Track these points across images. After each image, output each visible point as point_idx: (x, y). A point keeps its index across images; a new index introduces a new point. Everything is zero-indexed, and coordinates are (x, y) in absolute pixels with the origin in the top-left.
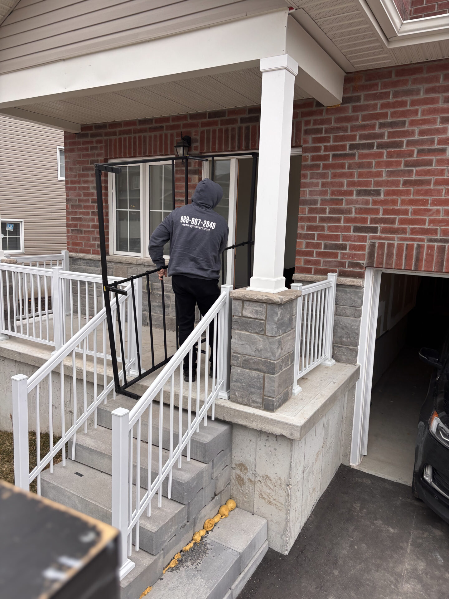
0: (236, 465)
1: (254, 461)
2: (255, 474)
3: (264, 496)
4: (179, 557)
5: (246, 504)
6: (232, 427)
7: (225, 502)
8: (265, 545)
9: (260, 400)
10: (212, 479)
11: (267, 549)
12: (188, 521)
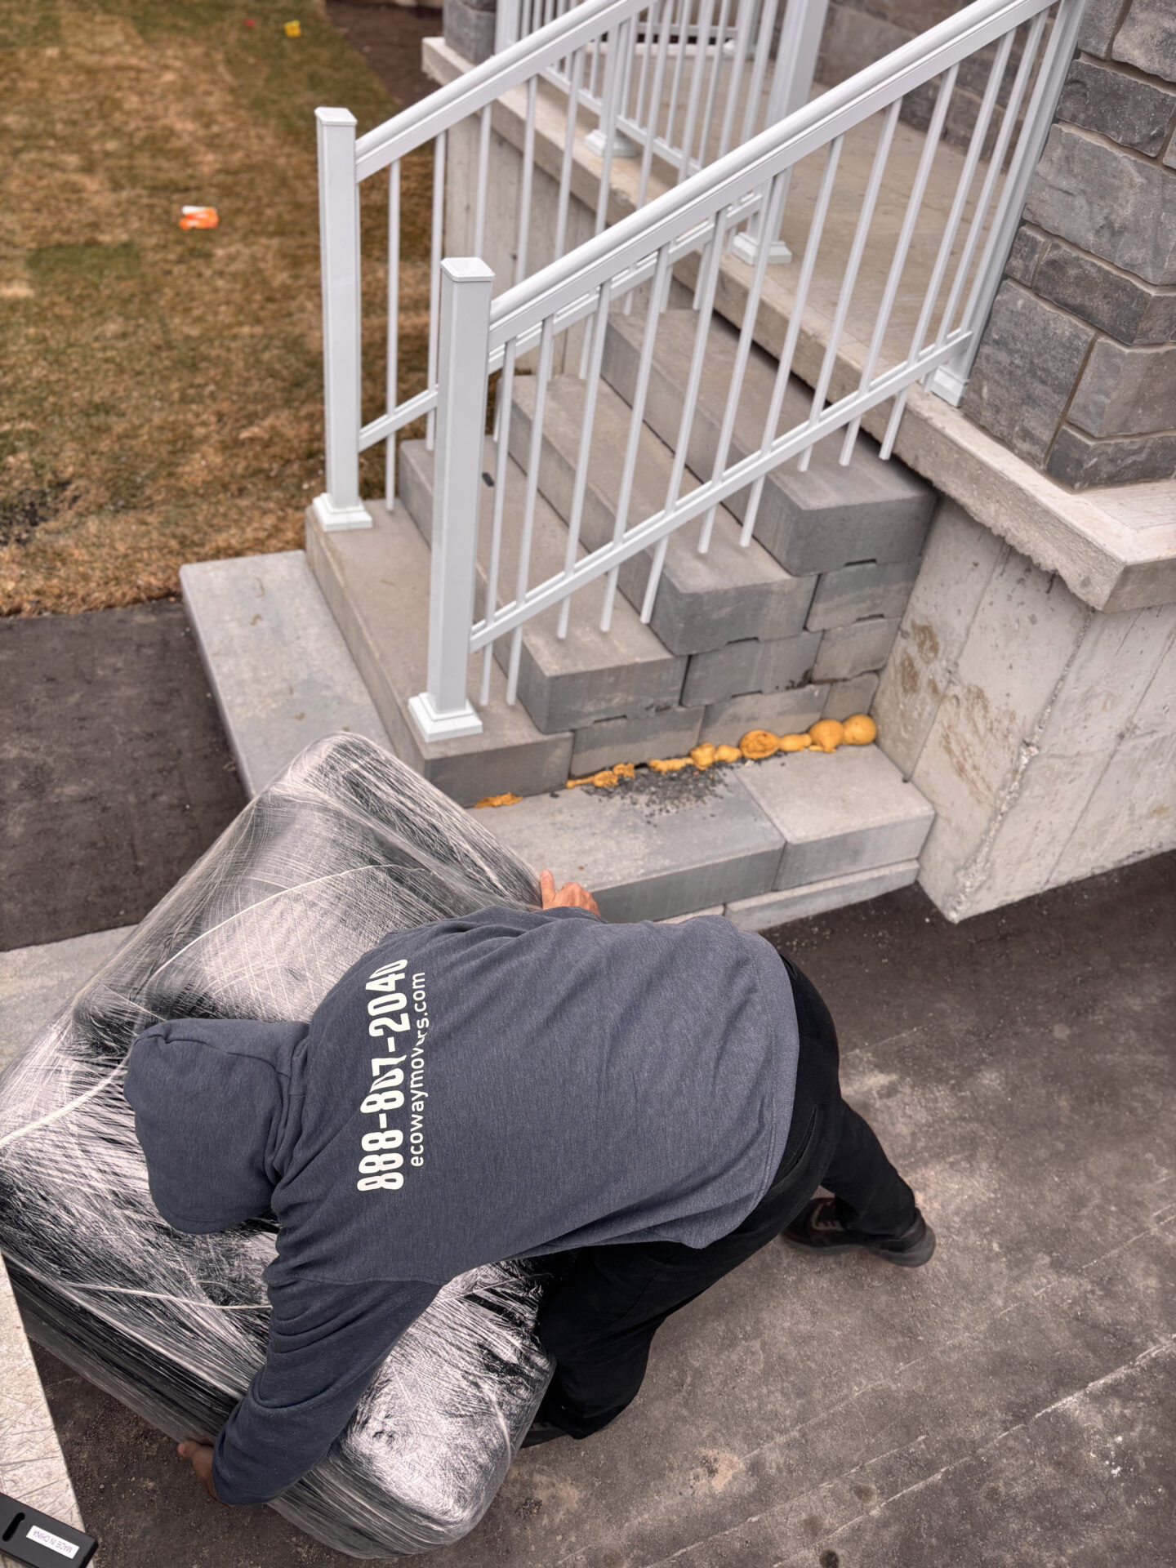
0: (914, 626)
1: (963, 633)
2: (951, 672)
3: (953, 746)
4: (629, 773)
5: (901, 748)
6: (936, 501)
7: (843, 716)
8: (901, 868)
9: (1046, 436)
10: (805, 628)
11: (908, 881)
12: (680, 703)
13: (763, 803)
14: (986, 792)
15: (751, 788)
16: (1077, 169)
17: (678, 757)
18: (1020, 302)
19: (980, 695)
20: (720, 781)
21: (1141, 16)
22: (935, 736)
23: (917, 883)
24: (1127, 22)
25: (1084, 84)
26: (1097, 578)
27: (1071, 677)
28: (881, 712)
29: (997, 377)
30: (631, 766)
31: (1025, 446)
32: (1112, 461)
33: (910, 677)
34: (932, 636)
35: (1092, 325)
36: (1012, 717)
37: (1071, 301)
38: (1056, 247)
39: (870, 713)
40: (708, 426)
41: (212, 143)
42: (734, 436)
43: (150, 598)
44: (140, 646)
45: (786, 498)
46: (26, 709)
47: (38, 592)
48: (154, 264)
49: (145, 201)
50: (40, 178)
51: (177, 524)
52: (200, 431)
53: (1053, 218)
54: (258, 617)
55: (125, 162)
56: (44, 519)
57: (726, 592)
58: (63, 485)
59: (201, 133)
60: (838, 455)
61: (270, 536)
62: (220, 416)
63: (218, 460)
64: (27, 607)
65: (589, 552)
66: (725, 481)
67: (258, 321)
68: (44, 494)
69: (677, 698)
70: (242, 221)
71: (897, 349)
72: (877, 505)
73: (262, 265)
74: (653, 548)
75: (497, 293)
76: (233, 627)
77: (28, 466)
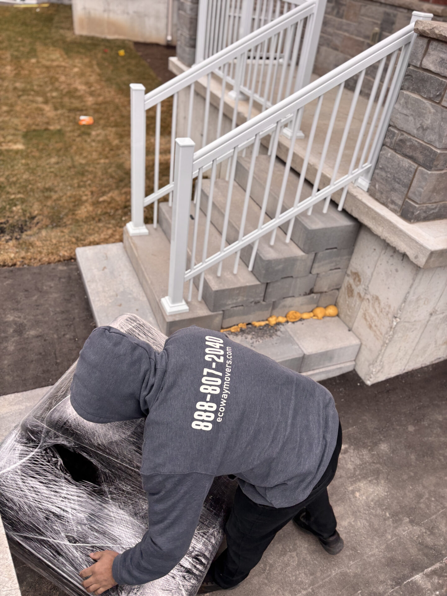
0: (352, 272)
1: (370, 275)
2: (366, 290)
3: (367, 317)
4: (244, 327)
5: (348, 318)
6: (359, 226)
7: (325, 305)
8: (348, 364)
9: (400, 203)
10: (310, 273)
11: (351, 369)
12: (264, 301)
13: (295, 339)
14: (380, 335)
15: (291, 333)
16: (409, 106)
17: (263, 321)
18: (389, 154)
19: (377, 298)
20: (279, 330)
21: (432, 53)
22: (360, 314)
23: (354, 370)
24: (427, 54)
25: (412, 76)
26: (421, 255)
27: (412, 292)
28: (340, 304)
29: (381, 181)
30: (245, 324)
31: (392, 206)
32: (425, 212)
33: (350, 291)
34: (358, 276)
35: (416, 163)
36: (390, 307)
37: (408, 154)
38: (402, 134)
39: (336, 305)
40: (274, 199)
41: (92, 94)
42: (284, 202)
43: (64, 260)
44: (60, 278)
45: (303, 225)
46: (17, 302)
47: (23, 258)
48: (69, 137)
49: (67, 114)
50: (28, 105)
51: (75, 232)
52: (84, 198)
53: (401, 124)
54: (105, 268)
55: (59, 100)
56: (26, 231)
57: (281, 259)
58: (33, 218)
59: (88, 90)
60: (322, 209)
61: (110, 237)
62: (92, 193)
63: (90, 208)
64: (18, 263)
65: (230, 244)
66: (280, 219)
67: (107, 158)
68: (26, 221)
69: (262, 298)
70: (102, 122)
71: (344, 170)
72: (337, 228)
73: (109, 137)
74: (253, 243)
75: (196, 150)
76: (95, 272)
77: (20, 211)
